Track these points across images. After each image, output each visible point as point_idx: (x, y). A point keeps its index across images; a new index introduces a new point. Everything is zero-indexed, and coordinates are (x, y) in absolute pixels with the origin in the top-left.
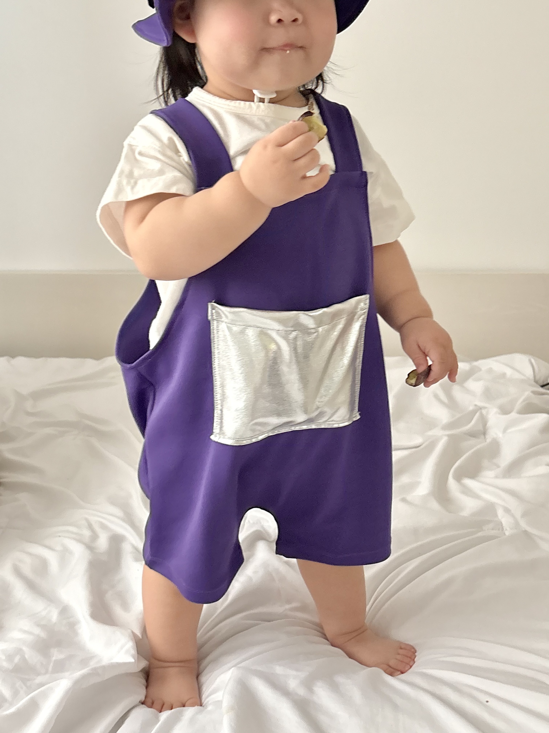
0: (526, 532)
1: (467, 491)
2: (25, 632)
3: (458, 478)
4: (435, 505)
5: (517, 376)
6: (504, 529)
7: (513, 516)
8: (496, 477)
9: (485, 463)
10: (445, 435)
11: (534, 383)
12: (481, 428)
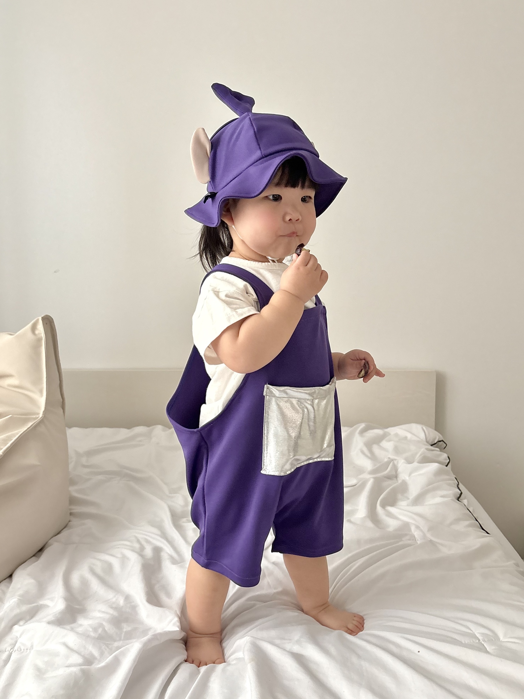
0: (431, 541)
1: (390, 515)
2: (103, 612)
3: (383, 506)
4: (370, 524)
5: (415, 438)
6: (417, 540)
7: (421, 531)
8: (408, 505)
9: (399, 496)
10: (372, 477)
11: (426, 443)
12: (394, 473)
